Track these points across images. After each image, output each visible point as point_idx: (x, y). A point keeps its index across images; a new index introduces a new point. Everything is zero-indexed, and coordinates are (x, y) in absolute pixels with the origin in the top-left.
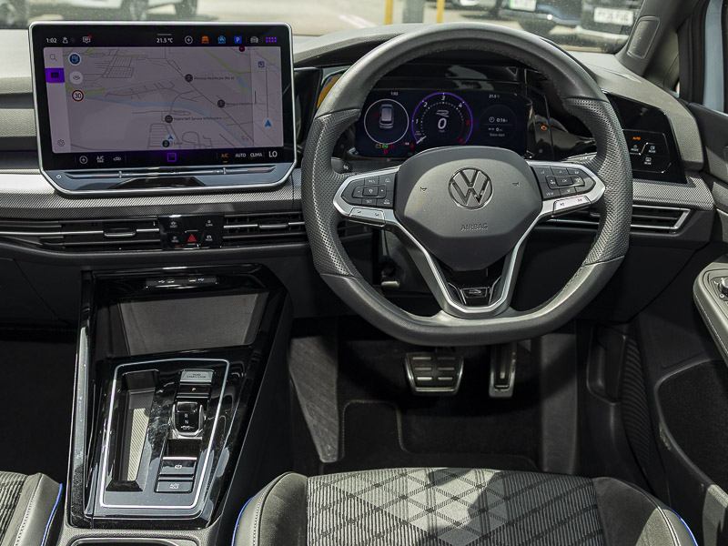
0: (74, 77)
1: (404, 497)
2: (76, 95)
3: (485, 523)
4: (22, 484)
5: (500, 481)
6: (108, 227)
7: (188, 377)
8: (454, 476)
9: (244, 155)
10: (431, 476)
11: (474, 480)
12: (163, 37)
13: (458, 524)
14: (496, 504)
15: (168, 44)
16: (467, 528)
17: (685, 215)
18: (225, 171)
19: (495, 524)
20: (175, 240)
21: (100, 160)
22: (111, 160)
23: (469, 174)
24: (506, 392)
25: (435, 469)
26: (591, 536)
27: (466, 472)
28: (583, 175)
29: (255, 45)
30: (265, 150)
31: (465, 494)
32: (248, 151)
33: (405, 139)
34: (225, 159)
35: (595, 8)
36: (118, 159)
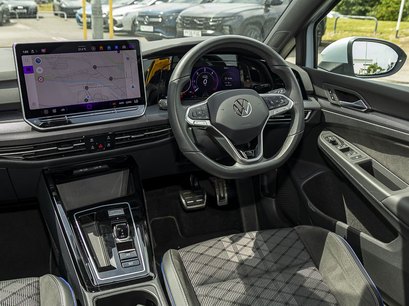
0: (39, 70)
1: (224, 250)
2: (40, 79)
3: (261, 254)
4: (38, 281)
5: (260, 235)
6: (59, 145)
7: (112, 213)
8: (241, 237)
9: (123, 103)
10: (231, 239)
11: (249, 237)
12: (81, 48)
13: (250, 256)
14: (262, 245)
15: (84, 51)
16: (254, 257)
17: (309, 113)
18: (116, 111)
19: (265, 253)
20: (93, 148)
21: (54, 111)
22: (60, 111)
23: (241, 101)
24: (225, 202)
25: (231, 236)
26: (303, 250)
27: (245, 234)
28: (283, 98)
29: (124, 49)
30: (132, 100)
31: (248, 243)
32: (125, 101)
33: (190, 90)
34: (114, 105)
35: (183, 30)
36: (63, 110)
